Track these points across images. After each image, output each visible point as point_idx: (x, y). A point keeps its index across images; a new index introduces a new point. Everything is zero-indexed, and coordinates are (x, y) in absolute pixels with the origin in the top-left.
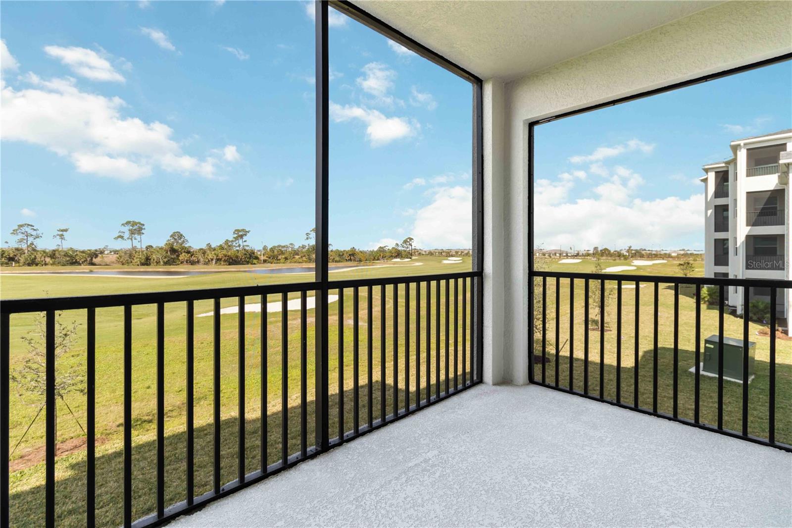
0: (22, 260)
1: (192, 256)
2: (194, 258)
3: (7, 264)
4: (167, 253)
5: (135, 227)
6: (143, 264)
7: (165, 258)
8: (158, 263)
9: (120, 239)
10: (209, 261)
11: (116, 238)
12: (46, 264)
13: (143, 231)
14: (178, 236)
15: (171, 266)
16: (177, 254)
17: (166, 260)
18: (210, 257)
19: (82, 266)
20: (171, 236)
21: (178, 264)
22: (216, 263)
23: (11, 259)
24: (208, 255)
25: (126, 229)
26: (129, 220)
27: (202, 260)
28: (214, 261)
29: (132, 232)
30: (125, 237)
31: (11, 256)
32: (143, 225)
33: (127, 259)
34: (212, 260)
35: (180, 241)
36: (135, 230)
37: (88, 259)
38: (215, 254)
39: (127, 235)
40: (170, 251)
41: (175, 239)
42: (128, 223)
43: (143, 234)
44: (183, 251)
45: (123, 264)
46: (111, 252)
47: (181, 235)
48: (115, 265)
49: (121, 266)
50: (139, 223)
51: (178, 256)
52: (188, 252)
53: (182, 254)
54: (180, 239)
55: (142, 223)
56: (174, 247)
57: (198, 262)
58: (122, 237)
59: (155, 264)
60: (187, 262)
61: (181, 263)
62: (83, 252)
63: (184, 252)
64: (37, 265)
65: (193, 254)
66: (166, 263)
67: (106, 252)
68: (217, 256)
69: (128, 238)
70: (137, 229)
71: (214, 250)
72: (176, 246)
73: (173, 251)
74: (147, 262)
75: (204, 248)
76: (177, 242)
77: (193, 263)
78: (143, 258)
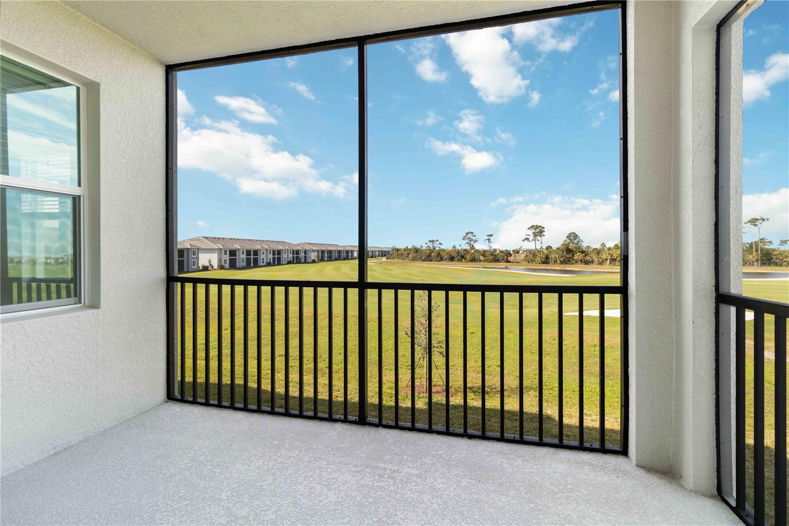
0: (468, 258)
1: (586, 256)
2: (589, 258)
3: (460, 260)
4: (563, 252)
5: (538, 230)
6: (543, 263)
7: (562, 257)
8: (555, 262)
9: (526, 241)
10: (603, 261)
11: (524, 240)
12: (480, 261)
13: (544, 233)
14: (573, 236)
15: (567, 265)
16: (572, 253)
17: (562, 259)
18: (604, 256)
19: (501, 263)
20: (567, 237)
21: (573, 264)
22: (610, 263)
23: (463, 257)
24: (602, 255)
25: (531, 232)
26: (533, 224)
27: (596, 259)
28: (608, 261)
29: (535, 235)
30: (530, 239)
31: (463, 254)
32: (544, 228)
33: (532, 257)
34: (607, 260)
35: (575, 241)
36: (537, 232)
37: (505, 258)
38: (610, 254)
39: (531, 238)
40: (566, 250)
41: (571, 240)
42: (532, 227)
43: (544, 235)
44: (578, 250)
45: (529, 262)
46: (524, 252)
47: (577, 236)
48: (523, 263)
49: (527, 263)
50: (540, 226)
51: (573, 256)
52: (583, 252)
53: (576, 253)
54: (576, 239)
55: (543, 226)
56: (570, 247)
57: (592, 262)
58: (527, 239)
59: (553, 262)
60: (581, 261)
61: (576, 262)
62: (502, 252)
63: (579, 252)
64: (475, 261)
65: (588, 254)
66: (562, 263)
67: (520, 252)
68: (612, 256)
69: (533, 240)
70: (539, 231)
71: (609, 249)
72: (571, 246)
73: (569, 251)
74: (546, 260)
75: (598, 248)
76: (573, 243)
77: (587, 263)
78: (544, 257)
